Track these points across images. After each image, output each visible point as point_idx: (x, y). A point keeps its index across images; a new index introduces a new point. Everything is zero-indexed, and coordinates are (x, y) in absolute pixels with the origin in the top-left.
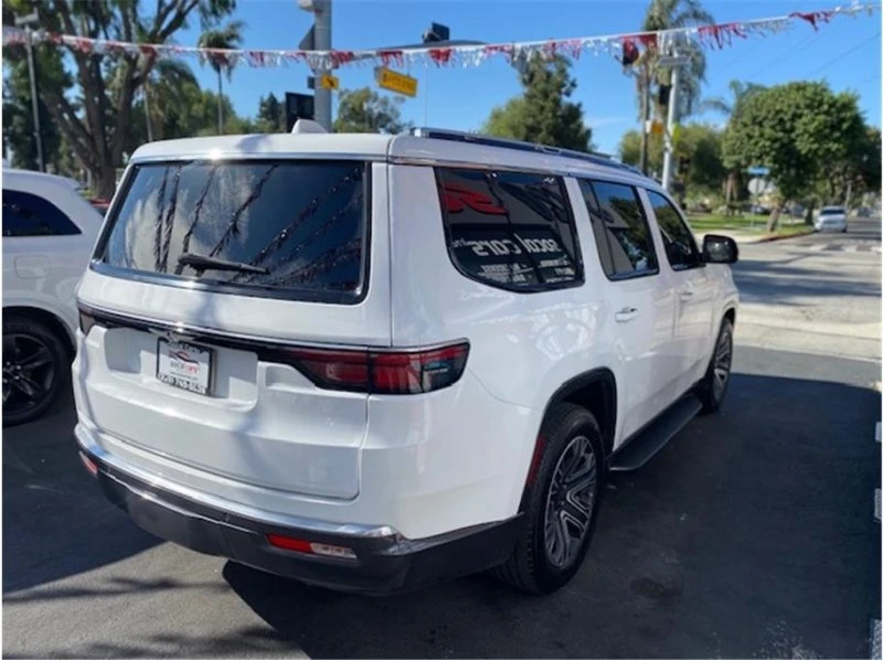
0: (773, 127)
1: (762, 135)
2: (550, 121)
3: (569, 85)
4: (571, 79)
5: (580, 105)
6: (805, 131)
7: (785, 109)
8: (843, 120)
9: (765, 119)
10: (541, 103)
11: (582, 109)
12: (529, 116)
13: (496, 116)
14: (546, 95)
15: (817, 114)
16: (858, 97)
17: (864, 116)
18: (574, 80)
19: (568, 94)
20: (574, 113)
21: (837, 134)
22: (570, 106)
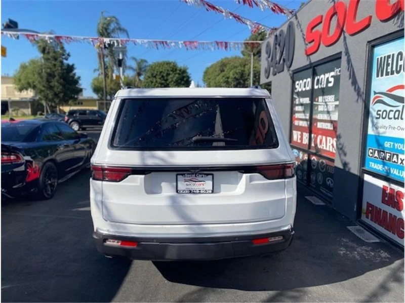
0: (160, 78)
1: (156, 82)
2: (60, 71)
3: (66, 55)
4: (67, 52)
5: (73, 65)
6: (172, 81)
7: (164, 71)
8: (184, 77)
9: (157, 75)
10: (54, 62)
11: (75, 66)
12: (48, 68)
13: (24, 67)
14: (56, 59)
15: (175, 74)
16: (188, 69)
17: (190, 76)
18: (69, 53)
19: (67, 59)
20: (71, 68)
21: (183, 82)
22: (68, 65)
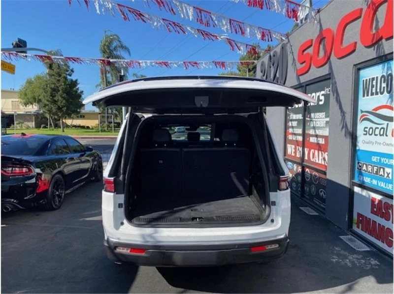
2: (63, 87)
3: (70, 71)
4: (71, 68)
5: (76, 80)
10: (58, 78)
11: (78, 82)
12: (52, 84)
13: (29, 82)
14: (60, 76)
19: (70, 76)
20: (74, 84)
22: (72, 80)
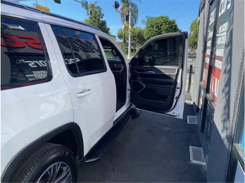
0: (156, 28)
1: (153, 30)
2: (97, 25)
3: (102, 15)
4: (102, 13)
5: (105, 21)
6: (164, 29)
7: (159, 23)
8: (172, 26)
9: (154, 25)
10: (94, 20)
12: (91, 23)
14: (95, 18)
15: (166, 25)
16: (176, 20)
17: (177, 25)
18: (103, 14)
19: (102, 18)
20: (104, 23)
21: (171, 30)
22: (103, 21)
